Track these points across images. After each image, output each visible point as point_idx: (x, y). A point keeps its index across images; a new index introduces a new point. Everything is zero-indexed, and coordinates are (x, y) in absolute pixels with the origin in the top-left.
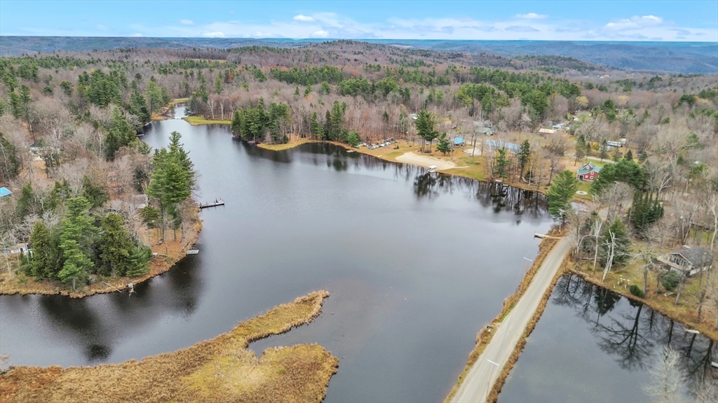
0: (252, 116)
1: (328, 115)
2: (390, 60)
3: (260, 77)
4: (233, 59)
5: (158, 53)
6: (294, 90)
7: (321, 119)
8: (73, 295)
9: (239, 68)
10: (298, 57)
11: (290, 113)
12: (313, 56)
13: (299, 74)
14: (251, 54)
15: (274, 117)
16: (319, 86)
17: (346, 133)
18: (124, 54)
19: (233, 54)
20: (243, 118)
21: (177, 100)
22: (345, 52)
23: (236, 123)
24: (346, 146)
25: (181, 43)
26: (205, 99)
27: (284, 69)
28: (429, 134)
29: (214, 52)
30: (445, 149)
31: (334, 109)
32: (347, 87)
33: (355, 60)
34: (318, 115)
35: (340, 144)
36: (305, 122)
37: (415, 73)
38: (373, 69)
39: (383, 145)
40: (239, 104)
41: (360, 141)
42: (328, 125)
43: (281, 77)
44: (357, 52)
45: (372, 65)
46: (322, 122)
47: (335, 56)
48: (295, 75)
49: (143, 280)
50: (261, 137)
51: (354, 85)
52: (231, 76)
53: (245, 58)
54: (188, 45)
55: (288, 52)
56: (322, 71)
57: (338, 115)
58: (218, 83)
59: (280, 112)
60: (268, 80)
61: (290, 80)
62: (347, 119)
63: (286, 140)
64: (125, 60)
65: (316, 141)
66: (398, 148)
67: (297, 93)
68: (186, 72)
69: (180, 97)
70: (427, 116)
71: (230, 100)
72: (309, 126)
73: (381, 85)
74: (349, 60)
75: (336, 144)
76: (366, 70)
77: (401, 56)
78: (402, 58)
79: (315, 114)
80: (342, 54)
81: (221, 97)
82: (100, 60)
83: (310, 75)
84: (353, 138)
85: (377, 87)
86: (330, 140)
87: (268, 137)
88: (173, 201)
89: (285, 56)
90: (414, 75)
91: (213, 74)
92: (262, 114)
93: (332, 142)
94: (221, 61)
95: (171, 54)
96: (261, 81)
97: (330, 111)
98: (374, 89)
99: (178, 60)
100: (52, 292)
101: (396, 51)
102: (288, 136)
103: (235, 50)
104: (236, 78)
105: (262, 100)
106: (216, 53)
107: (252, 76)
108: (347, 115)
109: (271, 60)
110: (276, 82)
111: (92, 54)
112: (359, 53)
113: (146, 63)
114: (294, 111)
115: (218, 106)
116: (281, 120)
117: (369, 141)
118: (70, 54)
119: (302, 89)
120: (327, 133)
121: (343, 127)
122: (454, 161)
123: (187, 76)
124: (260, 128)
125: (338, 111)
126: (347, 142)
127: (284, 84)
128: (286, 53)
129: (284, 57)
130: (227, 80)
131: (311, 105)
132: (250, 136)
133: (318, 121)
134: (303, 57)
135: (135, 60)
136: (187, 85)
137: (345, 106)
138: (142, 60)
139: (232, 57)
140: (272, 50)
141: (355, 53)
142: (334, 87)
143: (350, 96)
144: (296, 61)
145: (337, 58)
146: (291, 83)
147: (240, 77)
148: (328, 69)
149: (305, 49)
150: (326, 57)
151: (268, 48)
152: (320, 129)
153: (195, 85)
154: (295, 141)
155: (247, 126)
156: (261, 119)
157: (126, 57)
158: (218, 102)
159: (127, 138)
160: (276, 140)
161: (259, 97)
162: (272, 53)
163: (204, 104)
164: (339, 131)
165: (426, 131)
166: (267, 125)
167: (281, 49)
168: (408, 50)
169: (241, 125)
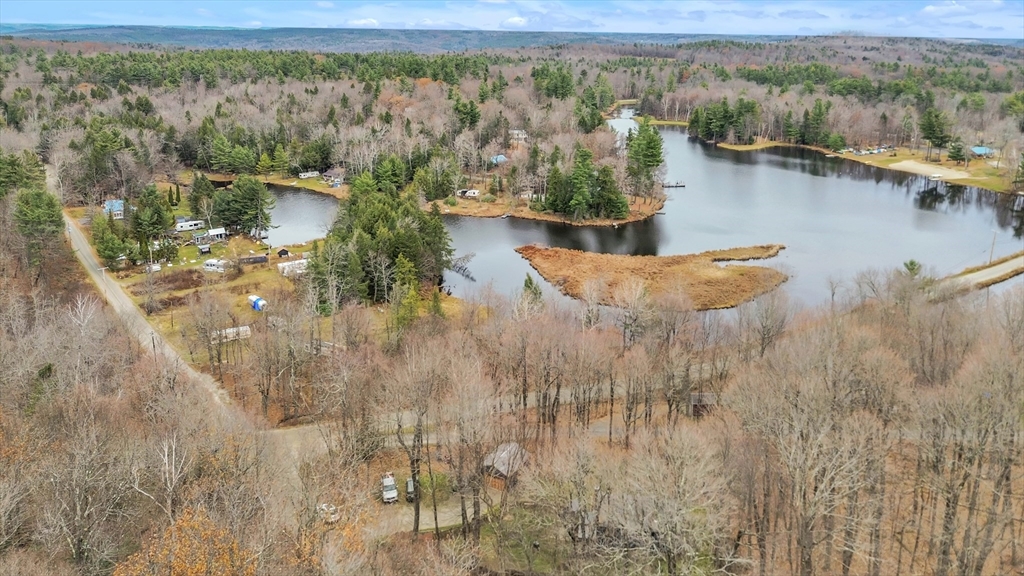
0: (715, 112)
1: (807, 114)
2: (923, 59)
3: (723, 76)
4: (685, 57)
5: (593, 50)
6: (766, 90)
7: (798, 117)
8: (573, 224)
9: (694, 67)
10: (775, 55)
11: (759, 111)
12: (797, 53)
13: (774, 73)
14: (709, 50)
15: (740, 114)
16: (800, 87)
17: (827, 136)
18: (555, 51)
19: (685, 51)
20: (703, 117)
21: (622, 102)
22: (850, 48)
23: (694, 122)
24: (825, 151)
25: (611, 38)
26: (660, 96)
27: (753, 67)
28: (937, 138)
29: (659, 48)
30: (958, 157)
31: (815, 108)
32: (838, 87)
33: (864, 59)
34: (793, 115)
35: (818, 149)
36: (777, 121)
37: (955, 74)
38: (886, 69)
39: (875, 152)
40: (697, 104)
41: (844, 145)
42: (806, 126)
43: (749, 76)
44: (869, 48)
45: (886, 64)
46: (798, 122)
47: (832, 52)
48: (769, 74)
49: (623, 222)
50: (722, 137)
51: (850, 85)
52: (686, 75)
53: (702, 56)
54: (620, 41)
55: (760, 48)
56: (807, 69)
57: (820, 114)
58: (671, 83)
59: (748, 108)
60: (733, 79)
61: (762, 80)
62: (831, 120)
63: (751, 141)
64: (557, 59)
65: (788, 145)
66: (895, 155)
67: (770, 92)
68: (633, 70)
69: (624, 97)
70: (937, 116)
71: (688, 98)
72: (782, 126)
73: (890, 87)
74: (853, 59)
75: (813, 148)
76: (876, 70)
77: (945, 53)
78: (945, 57)
79: (790, 114)
80: (844, 50)
81: (677, 96)
82: (530, 58)
83: (789, 74)
84: (836, 142)
85: (884, 89)
86: (807, 144)
87: (731, 135)
88: (649, 166)
89: (757, 53)
90: (951, 77)
91: (663, 73)
92: (726, 111)
93: (808, 147)
94: (670, 60)
95: (608, 51)
96: (724, 80)
97: (810, 111)
98: (879, 92)
99: (617, 58)
100: (559, 221)
101: (938, 47)
102: (755, 137)
103: (688, 45)
104: (692, 77)
105: (725, 99)
106: (662, 50)
107: (712, 75)
108: (831, 116)
109: (736, 58)
110: (743, 82)
111: (520, 51)
112: (873, 49)
113: (580, 61)
114: (765, 109)
115: (674, 103)
116: (748, 117)
117: (857, 146)
118: (498, 51)
119: (776, 90)
120: (802, 136)
121: (824, 129)
122: (969, 172)
123: (633, 75)
124: (722, 126)
125: (820, 110)
126: (828, 147)
127: (753, 83)
128: (757, 49)
129: (754, 54)
130: (681, 79)
131: (787, 104)
132: (709, 134)
133: (792, 121)
134: (783, 55)
135: (568, 57)
136: (634, 84)
137: (829, 105)
138: (575, 59)
139: (683, 54)
140: (739, 45)
141: (866, 49)
142: (820, 88)
143: (839, 97)
144: (771, 60)
145: (835, 56)
146: (763, 83)
147: (698, 76)
148: (816, 67)
149: (787, 44)
150: (817, 54)
151: (732, 43)
152: (795, 130)
153: (642, 84)
154: (761, 143)
155: (707, 123)
156: (725, 117)
157: (558, 55)
158: (673, 102)
159: (597, 122)
160: (740, 140)
161: (723, 95)
162: (737, 49)
163: (657, 102)
164: (817, 134)
165: (935, 134)
166: (731, 123)
167: (751, 44)
168: (961, 44)
169: (700, 124)
